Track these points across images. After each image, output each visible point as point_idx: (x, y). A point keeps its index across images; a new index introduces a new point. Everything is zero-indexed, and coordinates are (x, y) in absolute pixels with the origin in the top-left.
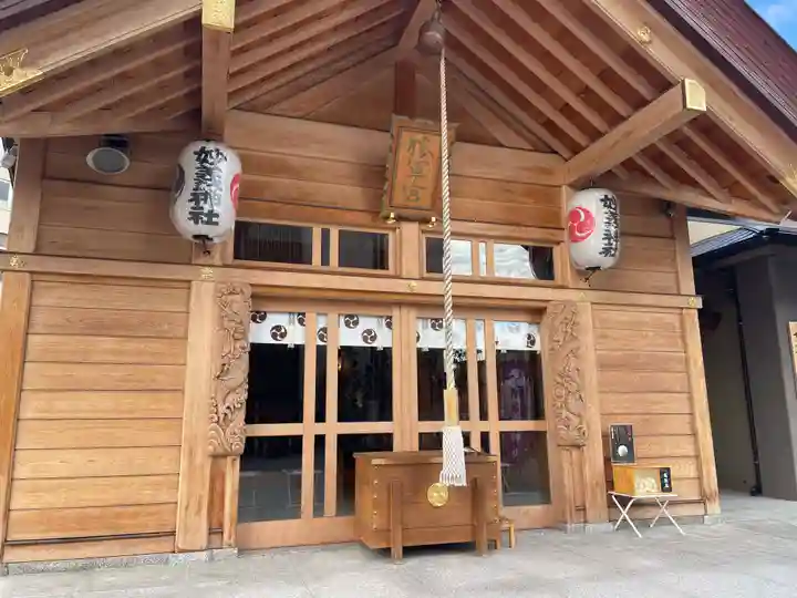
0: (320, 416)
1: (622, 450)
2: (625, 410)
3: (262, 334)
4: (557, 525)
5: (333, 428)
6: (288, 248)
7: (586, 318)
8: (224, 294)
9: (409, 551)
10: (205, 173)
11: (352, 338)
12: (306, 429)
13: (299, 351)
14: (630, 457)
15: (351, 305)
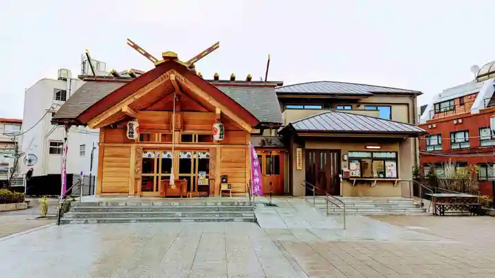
0: (158, 172)
1: (224, 180)
2: (226, 171)
3: (145, 156)
4: (208, 196)
5: (160, 175)
7: (218, 151)
8: (137, 148)
10: (131, 128)
11: (165, 156)
12: (155, 175)
13: (153, 159)
14: (226, 182)
15: (165, 150)
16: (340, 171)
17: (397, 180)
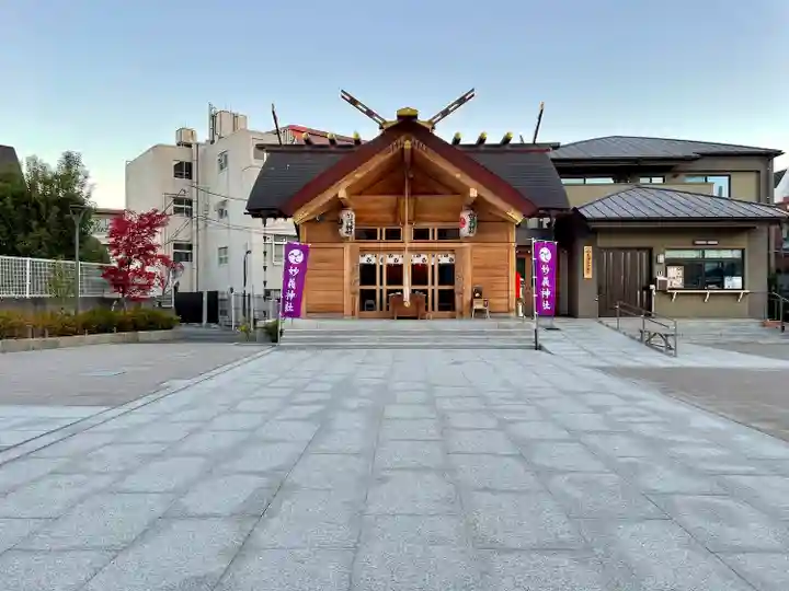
0: (381, 284)
1: (477, 295)
2: (481, 281)
3: (364, 260)
4: (454, 317)
5: (385, 287)
6: (370, 235)
7: (468, 257)
8: (352, 249)
9: (399, 318)
11: (391, 261)
12: (377, 287)
13: (375, 265)
14: (480, 297)
15: (390, 251)
16: (652, 280)
17: (742, 292)
